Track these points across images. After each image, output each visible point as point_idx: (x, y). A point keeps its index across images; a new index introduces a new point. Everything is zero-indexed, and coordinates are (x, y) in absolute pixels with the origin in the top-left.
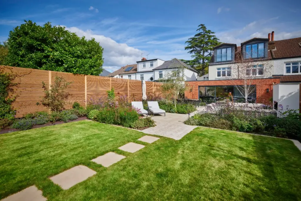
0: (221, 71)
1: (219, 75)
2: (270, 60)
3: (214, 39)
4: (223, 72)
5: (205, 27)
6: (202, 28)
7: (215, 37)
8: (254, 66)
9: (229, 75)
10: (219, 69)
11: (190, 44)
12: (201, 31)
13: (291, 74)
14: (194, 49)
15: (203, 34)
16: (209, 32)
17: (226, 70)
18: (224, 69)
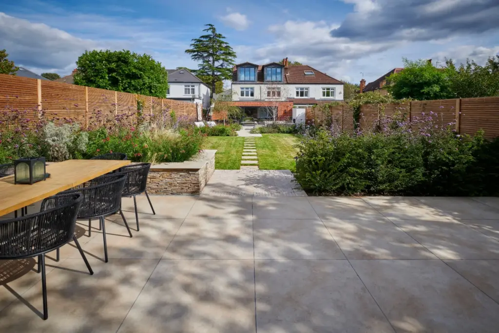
0: (245, 90)
1: (242, 94)
2: (285, 84)
3: (227, 47)
4: (246, 91)
5: (214, 29)
6: (210, 28)
7: (227, 45)
8: (274, 88)
9: (252, 95)
10: (242, 88)
11: (195, 48)
12: (210, 33)
13: (299, 97)
14: (199, 54)
15: (212, 37)
16: (220, 36)
17: (250, 90)
18: (247, 88)
